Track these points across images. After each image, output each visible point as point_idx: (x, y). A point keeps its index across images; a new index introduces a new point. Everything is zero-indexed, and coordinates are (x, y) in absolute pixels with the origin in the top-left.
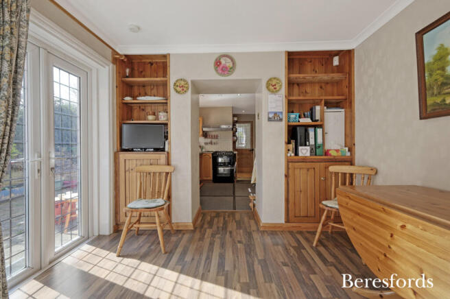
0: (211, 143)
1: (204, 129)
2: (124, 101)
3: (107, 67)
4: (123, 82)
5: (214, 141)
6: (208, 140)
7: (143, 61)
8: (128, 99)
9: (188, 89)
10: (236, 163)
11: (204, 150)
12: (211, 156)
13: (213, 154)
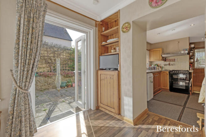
0: (169, 64)
1: (163, 56)
2: (102, 45)
3: (93, 29)
4: (102, 35)
5: (171, 63)
6: (167, 63)
7: (112, 21)
8: (104, 43)
9: (130, 28)
10: (192, 79)
11: (163, 69)
12: (168, 73)
13: (169, 72)
